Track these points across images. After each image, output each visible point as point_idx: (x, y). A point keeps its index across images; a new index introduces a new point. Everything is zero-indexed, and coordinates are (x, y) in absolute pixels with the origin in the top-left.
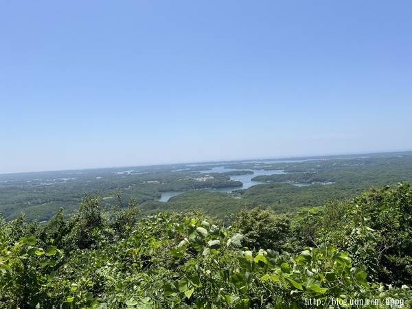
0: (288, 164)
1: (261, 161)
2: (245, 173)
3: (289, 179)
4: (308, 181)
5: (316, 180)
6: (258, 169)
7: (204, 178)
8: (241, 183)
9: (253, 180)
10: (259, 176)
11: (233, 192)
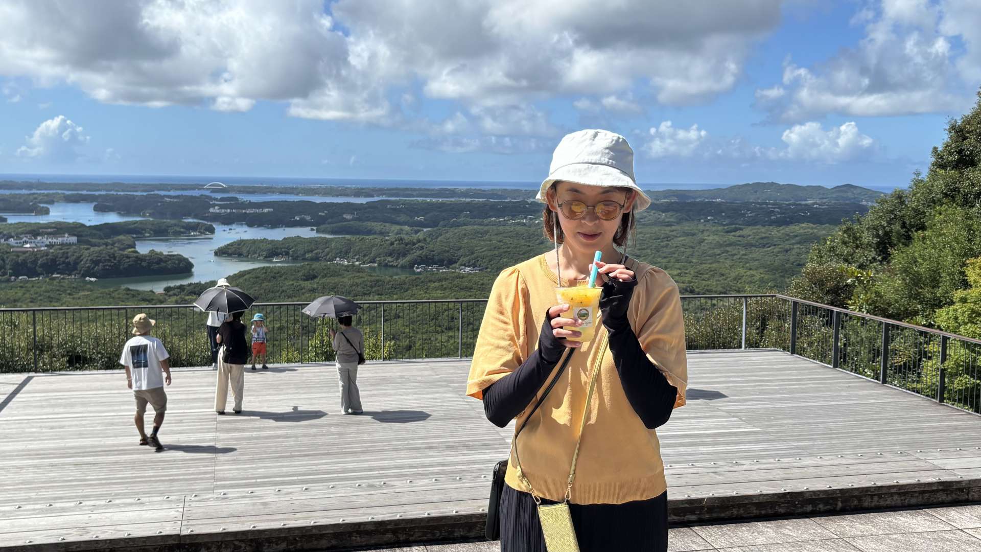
0: (324, 205)
1: (224, 190)
2: (185, 230)
3: (344, 254)
4: (403, 261)
5: (427, 261)
7: (39, 238)
8: (186, 260)
9: (223, 253)
10: (242, 241)
11: (167, 289)
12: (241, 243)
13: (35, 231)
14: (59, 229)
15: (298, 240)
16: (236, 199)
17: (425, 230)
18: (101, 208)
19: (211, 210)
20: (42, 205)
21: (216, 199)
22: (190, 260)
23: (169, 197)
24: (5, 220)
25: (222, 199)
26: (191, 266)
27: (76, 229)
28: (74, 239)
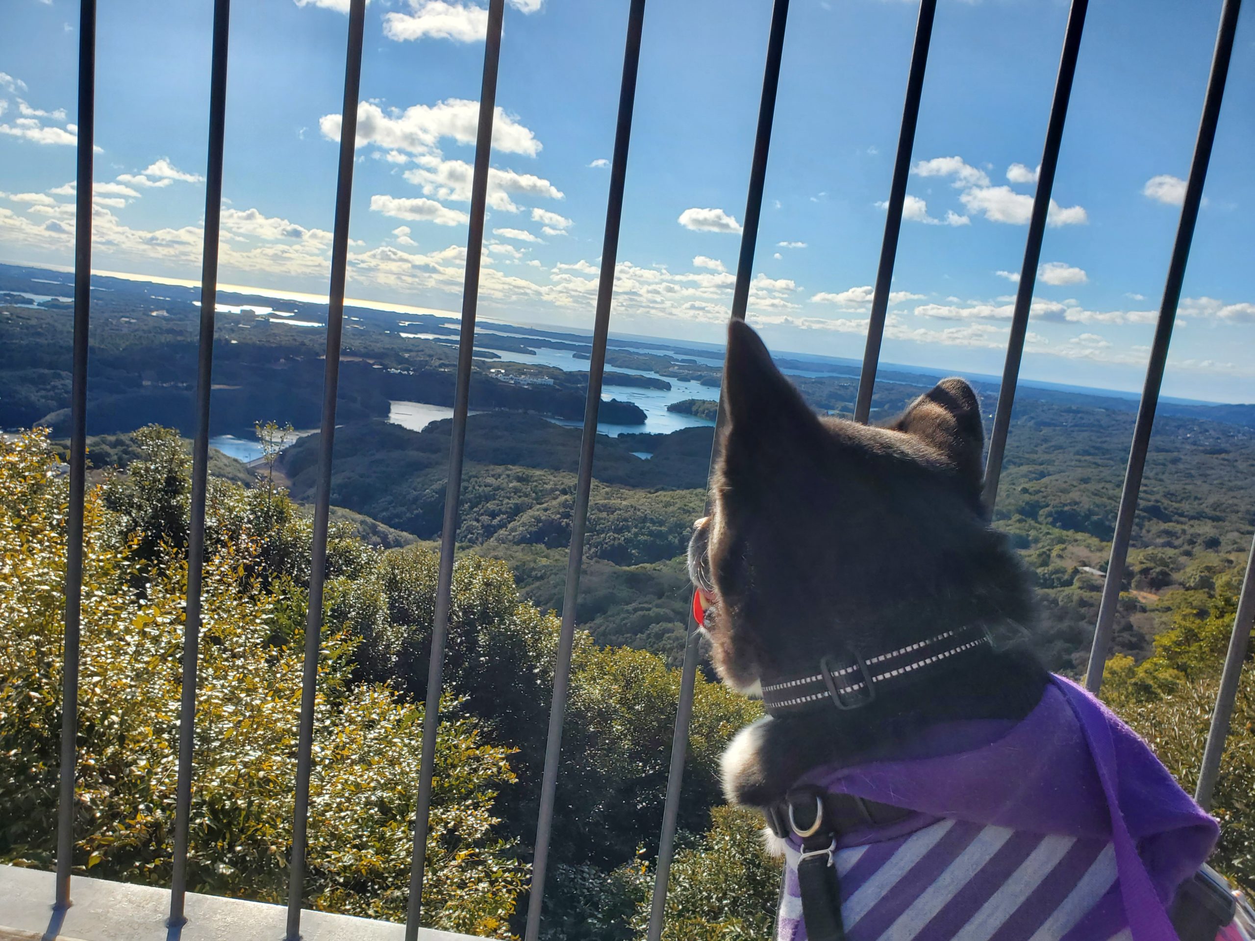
2: (647, 383)
6: (684, 378)
7: (523, 376)
8: (642, 412)
9: (676, 409)
10: (693, 400)
11: (620, 435)
12: (692, 402)
13: (521, 369)
14: (541, 370)
16: (695, 362)
19: (671, 369)
20: (530, 349)
21: (677, 360)
22: (645, 412)
23: (637, 354)
24: (500, 357)
25: (683, 361)
26: (645, 417)
27: (555, 373)
28: (551, 381)
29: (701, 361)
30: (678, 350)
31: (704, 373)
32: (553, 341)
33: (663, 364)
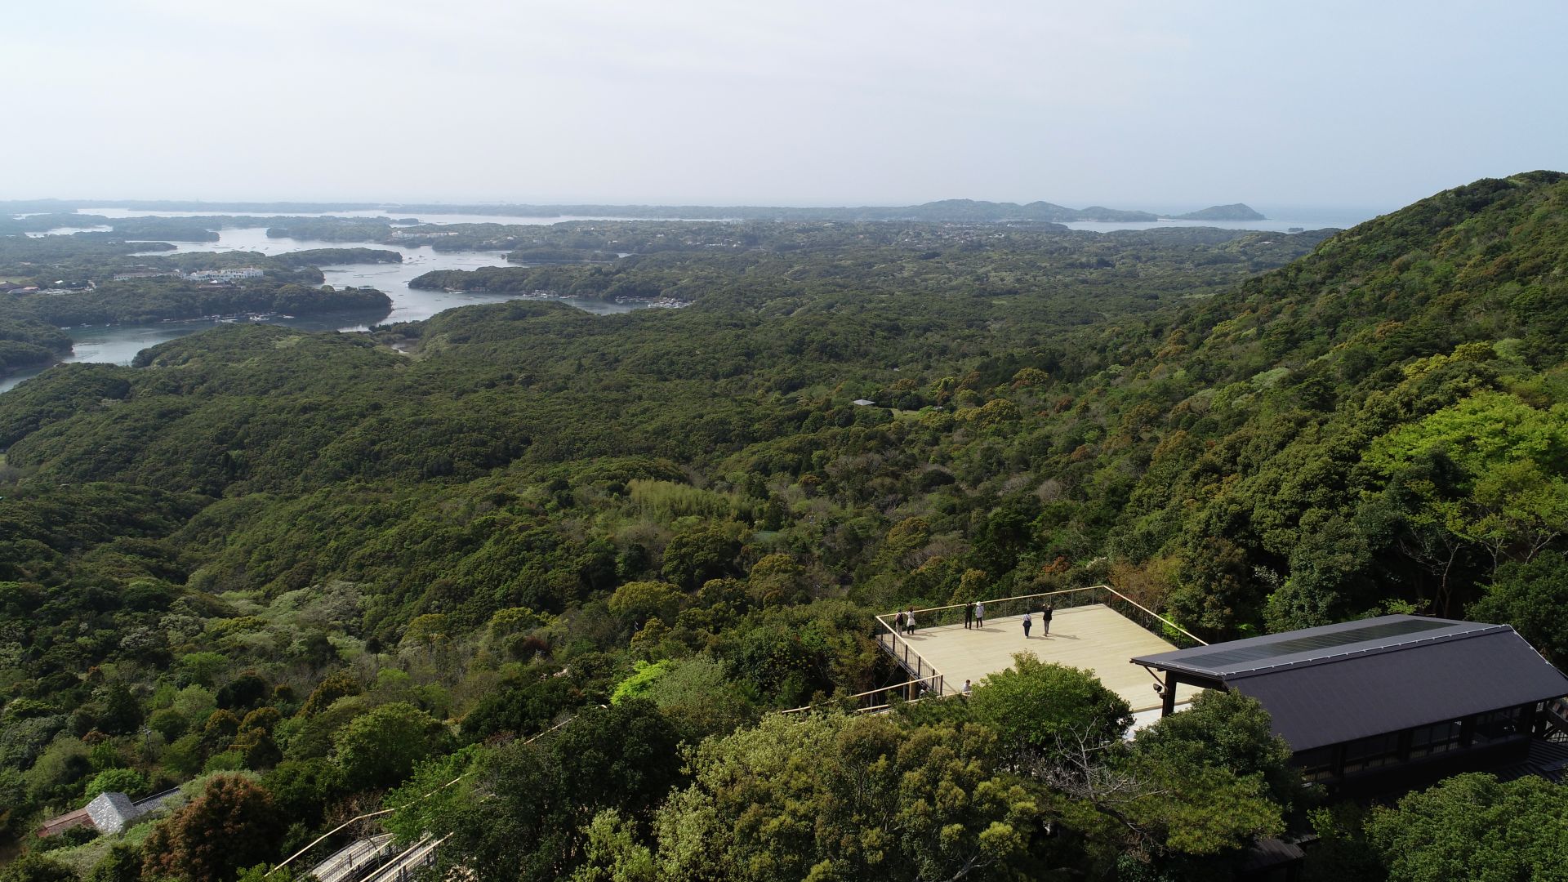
0: (511, 229)
1: (404, 210)
2: (373, 258)
4: (603, 293)
6: (413, 244)
7: (223, 272)
8: (383, 295)
9: (420, 285)
10: (436, 272)
11: (373, 329)
12: (435, 275)
13: (215, 263)
14: (239, 259)
15: (493, 269)
16: (417, 221)
17: (622, 255)
18: (274, 234)
19: (394, 234)
20: (210, 231)
21: (394, 222)
23: (345, 219)
24: (175, 248)
25: (402, 222)
26: (387, 300)
27: (255, 259)
28: (258, 272)
29: (425, 219)
30: (392, 209)
31: (434, 235)
32: (234, 215)
33: (379, 228)
